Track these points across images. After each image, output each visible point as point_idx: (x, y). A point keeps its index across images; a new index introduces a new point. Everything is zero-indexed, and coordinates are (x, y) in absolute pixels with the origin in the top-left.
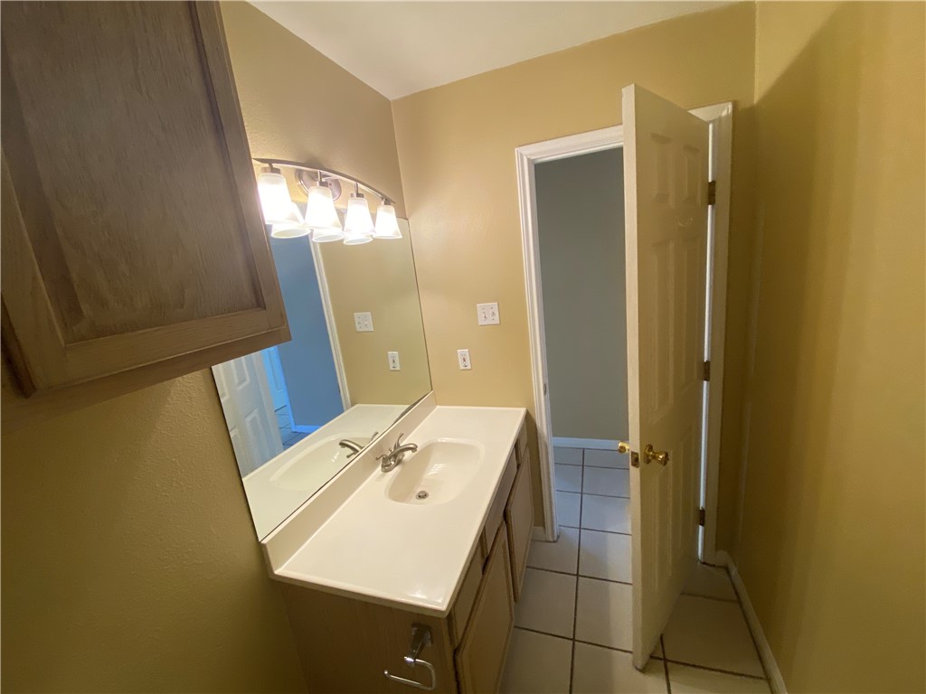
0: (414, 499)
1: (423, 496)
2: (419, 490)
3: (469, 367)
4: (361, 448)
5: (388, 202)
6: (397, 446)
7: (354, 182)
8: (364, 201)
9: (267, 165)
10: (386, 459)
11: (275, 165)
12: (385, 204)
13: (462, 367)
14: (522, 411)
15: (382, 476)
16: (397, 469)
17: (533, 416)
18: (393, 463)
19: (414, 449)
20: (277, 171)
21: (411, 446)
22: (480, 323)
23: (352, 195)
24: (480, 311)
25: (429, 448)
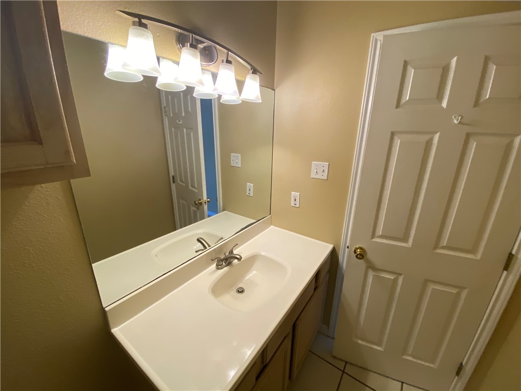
0: (234, 292)
1: (241, 291)
2: (239, 286)
3: (298, 206)
4: (209, 246)
5: (255, 71)
6: (231, 252)
7: (226, 51)
8: (232, 67)
9: (137, 20)
10: (220, 260)
11: (143, 21)
12: (252, 73)
13: (293, 205)
14: (330, 247)
15: (214, 272)
16: (226, 269)
17: (338, 253)
18: (224, 264)
19: (239, 259)
20: (145, 26)
21: (238, 257)
22: (312, 177)
23: (223, 61)
24: (313, 167)
25: (253, 259)
